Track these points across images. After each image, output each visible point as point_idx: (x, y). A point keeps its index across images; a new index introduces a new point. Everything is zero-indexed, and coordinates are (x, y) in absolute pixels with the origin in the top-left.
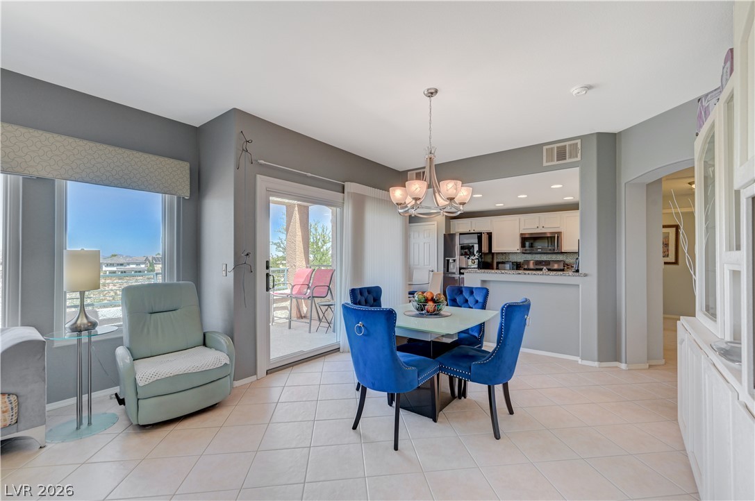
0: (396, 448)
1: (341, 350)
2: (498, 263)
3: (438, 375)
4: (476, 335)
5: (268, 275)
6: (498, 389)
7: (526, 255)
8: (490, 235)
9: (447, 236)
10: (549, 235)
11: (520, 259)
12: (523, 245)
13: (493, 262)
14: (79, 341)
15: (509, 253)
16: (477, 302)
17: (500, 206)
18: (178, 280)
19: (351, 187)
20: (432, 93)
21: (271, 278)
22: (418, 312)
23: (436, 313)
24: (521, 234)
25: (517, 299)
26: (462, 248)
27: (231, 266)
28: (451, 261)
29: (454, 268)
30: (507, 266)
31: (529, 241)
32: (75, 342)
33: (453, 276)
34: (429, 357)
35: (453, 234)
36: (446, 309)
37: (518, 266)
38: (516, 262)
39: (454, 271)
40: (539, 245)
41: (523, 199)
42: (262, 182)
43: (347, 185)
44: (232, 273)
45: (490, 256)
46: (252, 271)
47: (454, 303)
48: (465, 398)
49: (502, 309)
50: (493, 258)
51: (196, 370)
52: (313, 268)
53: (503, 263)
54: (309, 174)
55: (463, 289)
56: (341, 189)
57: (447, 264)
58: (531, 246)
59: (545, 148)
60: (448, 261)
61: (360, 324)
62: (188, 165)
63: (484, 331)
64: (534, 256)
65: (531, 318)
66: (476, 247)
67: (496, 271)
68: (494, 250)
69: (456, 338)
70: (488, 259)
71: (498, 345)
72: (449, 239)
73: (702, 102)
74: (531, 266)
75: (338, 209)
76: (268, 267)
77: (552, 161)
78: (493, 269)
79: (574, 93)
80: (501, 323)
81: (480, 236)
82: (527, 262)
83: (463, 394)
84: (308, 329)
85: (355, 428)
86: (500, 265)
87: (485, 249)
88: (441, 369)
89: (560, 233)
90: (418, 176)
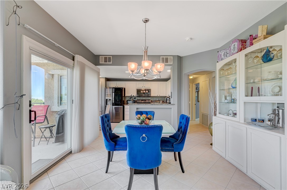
1: (73, 152)
5: (30, 111)
8: (125, 89)
13: (125, 100)
20: (146, 21)
24: (137, 89)
28: (108, 100)
43: (76, 56)
56: (72, 58)
57: (106, 102)
61: (144, 135)
68: (126, 95)
73: (219, 52)
75: (69, 69)
76: (30, 105)
79: (187, 40)
89: (150, 89)
90: (106, 58)
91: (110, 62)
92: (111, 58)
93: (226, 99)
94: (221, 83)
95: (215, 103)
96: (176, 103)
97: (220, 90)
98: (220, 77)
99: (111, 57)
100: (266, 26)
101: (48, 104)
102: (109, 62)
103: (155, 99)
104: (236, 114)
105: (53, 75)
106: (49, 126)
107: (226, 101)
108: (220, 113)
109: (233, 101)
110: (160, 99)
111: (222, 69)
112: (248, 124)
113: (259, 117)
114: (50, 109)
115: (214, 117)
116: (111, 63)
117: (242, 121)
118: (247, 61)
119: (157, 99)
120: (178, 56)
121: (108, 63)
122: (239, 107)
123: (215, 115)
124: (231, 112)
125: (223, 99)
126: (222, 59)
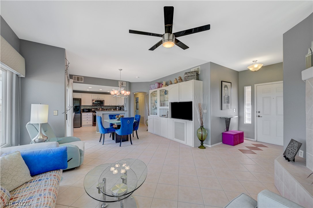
24: (93, 100)
27: (62, 111)
68: (82, 105)
89: (104, 100)
90: (78, 78)
91: (82, 81)
93: (153, 107)
94: (151, 100)
95: (149, 109)
96: (128, 110)
97: (151, 103)
98: (151, 97)
99: (83, 77)
100: (165, 82)
103: (107, 108)
104: (157, 114)
107: (153, 108)
108: (151, 114)
109: (156, 108)
110: (111, 107)
111: (152, 94)
112: (161, 117)
113: (164, 114)
115: (148, 116)
117: (159, 116)
118: (160, 92)
119: (109, 108)
120: (129, 82)
121: (80, 81)
122: (158, 111)
123: (149, 115)
124: (155, 113)
125: (152, 107)
126: (152, 89)
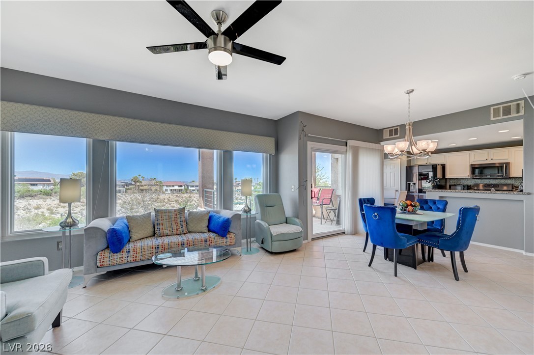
0: (396, 275)
1: (346, 233)
2: (450, 186)
3: (417, 245)
4: (439, 228)
5: (312, 191)
6: (457, 254)
7: (475, 180)
8: (443, 166)
9: (408, 168)
10: (498, 165)
11: (471, 183)
12: (473, 172)
13: (446, 184)
14: (247, 216)
15: (460, 179)
16: (439, 208)
17: (452, 145)
18: (270, 193)
19: (351, 143)
20: (410, 92)
21: (313, 192)
22: (401, 212)
23: (413, 212)
24: (471, 165)
25: (471, 204)
26: (420, 175)
27: (297, 186)
28: (411, 184)
29: (414, 189)
30: (459, 188)
31: (478, 170)
32: (246, 217)
33: (413, 194)
34: (411, 235)
35: (413, 166)
36: (419, 212)
37: (469, 188)
38: (467, 185)
39: (415, 191)
40: (488, 172)
41: (472, 140)
42: (310, 145)
43: (348, 141)
44: (298, 190)
45: (444, 181)
46: (306, 189)
47: (422, 208)
48: (432, 261)
49: (460, 210)
50: (446, 182)
51: (291, 232)
52: (320, 188)
53: (455, 185)
54: (330, 138)
55: (428, 201)
56: (345, 144)
57: (408, 187)
58: (481, 173)
59: (492, 108)
60: (409, 184)
61: (376, 214)
62: (274, 138)
63: (444, 226)
64: (483, 180)
65: (480, 216)
66: (431, 175)
67: (449, 191)
68: (448, 176)
69: (425, 227)
70: (443, 183)
71: (457, 229)
72: (409, 169)
74: (481, 187)
75: (343, 155)
76: (312, 187)
77: (499, 116)
78: (446, 189)
79: (514, 79)
80: (459, 218)
81: (434, 168)
82: (477, 185)
83: (431, 259)
84: (320, 223)
85: (370, 265)
86: (452, 187)
87: (439, 175)
88: (419, 242)
90: (391, 131)
92: (399, 130)
99: (399, 127)
101: (333, 188)
102: (395, 135)
105: (337, 159)
106: (333, 208)
114: (335, 193)
116: (398, 135)
121: (393, 137)
